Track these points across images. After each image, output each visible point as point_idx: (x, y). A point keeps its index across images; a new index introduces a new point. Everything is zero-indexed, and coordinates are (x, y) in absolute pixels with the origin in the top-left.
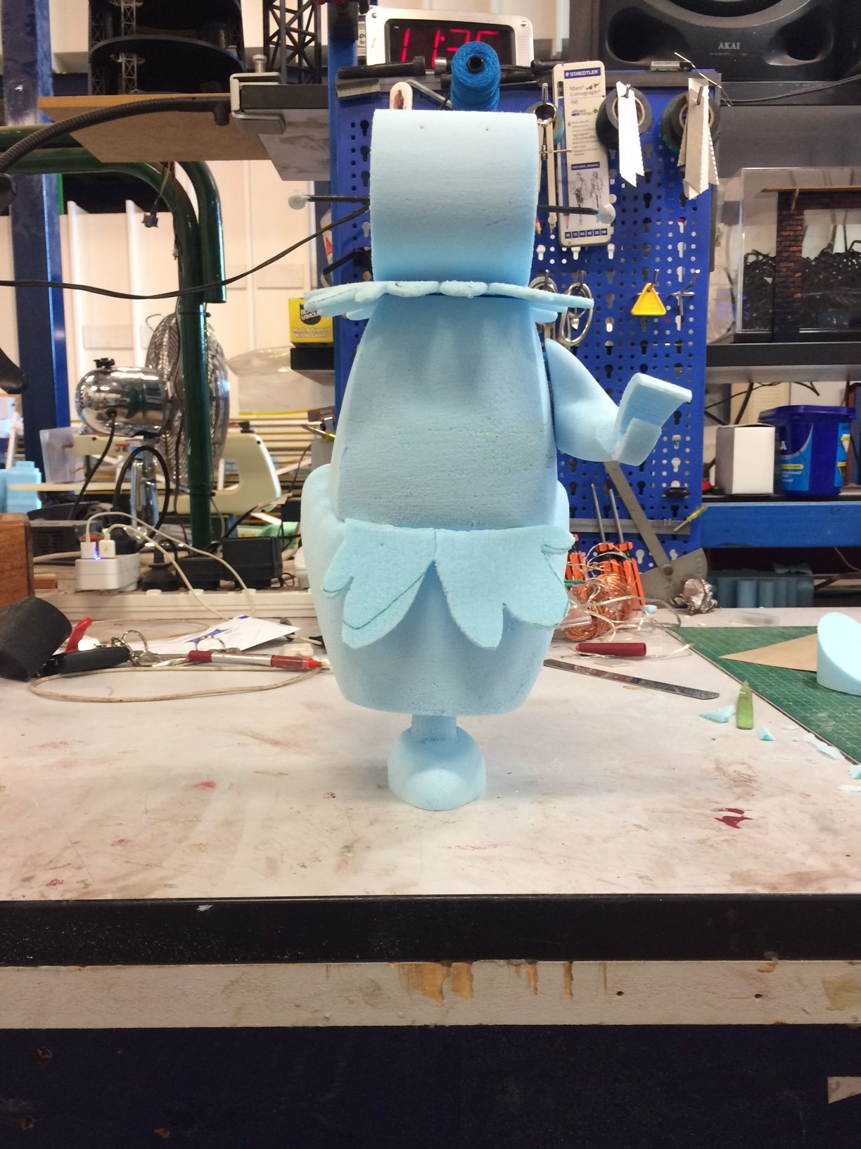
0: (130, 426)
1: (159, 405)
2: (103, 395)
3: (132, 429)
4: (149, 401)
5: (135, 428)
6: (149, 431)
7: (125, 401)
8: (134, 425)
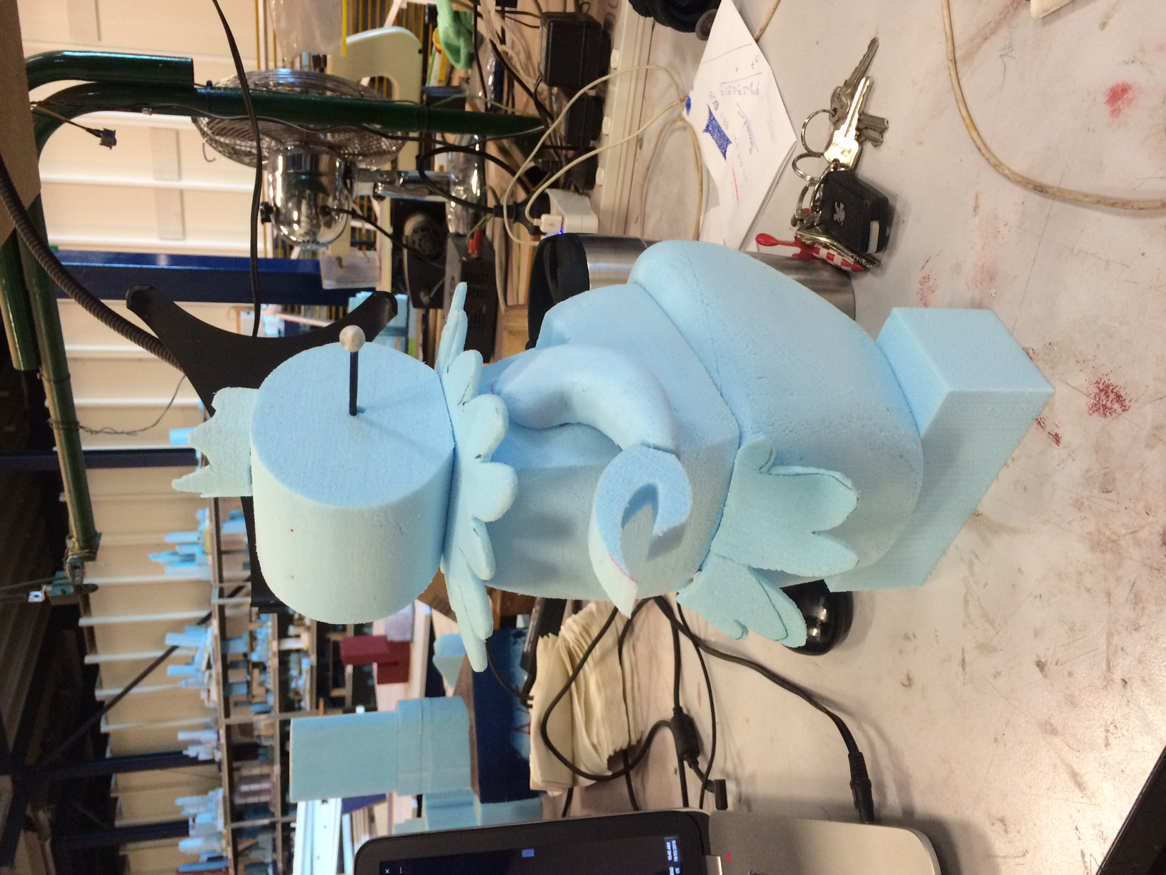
0: (337, 194)
1: (311, 157)
2: (303, 218)
3: (341, 192)
4: (308, 168)
5: (339, 188)
6: (342, 172)
7: (309, 195)
8: (336, 189)
